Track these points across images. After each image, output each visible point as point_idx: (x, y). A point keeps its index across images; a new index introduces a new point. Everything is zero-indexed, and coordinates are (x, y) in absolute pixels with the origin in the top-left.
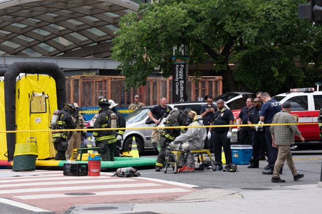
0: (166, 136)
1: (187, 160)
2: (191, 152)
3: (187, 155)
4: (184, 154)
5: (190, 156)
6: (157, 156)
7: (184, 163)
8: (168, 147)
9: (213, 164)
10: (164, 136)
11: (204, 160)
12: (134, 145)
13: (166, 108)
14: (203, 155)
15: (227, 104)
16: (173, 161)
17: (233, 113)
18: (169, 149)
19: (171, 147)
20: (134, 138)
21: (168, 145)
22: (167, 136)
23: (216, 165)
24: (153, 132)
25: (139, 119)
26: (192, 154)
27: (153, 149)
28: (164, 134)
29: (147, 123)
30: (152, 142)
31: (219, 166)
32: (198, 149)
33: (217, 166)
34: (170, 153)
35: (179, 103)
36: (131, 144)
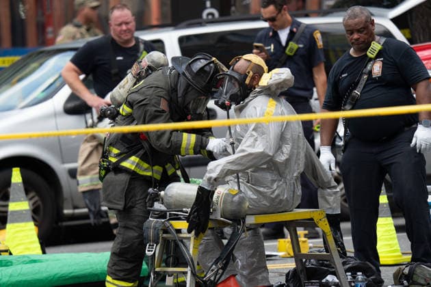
0: (126, 164)
1: (236, 254)
2: (250, 220)
3: (234, 235)
4: (222, 233)
5: (245, 236)
6: (110, 245)
7: (224, 268)
8: (158, 206)
9: (340, 269)
10: (117, 169)
11: (304, 250)
12: (19, 205)
13: (136, 48)
14: (301, 232)
15: (396, 20)
16: (180, 260)
17: (420, 54)
18: (162, 215)
19: (168, 206)
20: (16, 176)
21: (156, 198)
22: (130, 163)
23: (353, 270)
24: (86, 148)
25: (38, 93)
26: (254, 228)
27: (85, 217)
28: (114, 160)
29: (69, 111)
30: (81, 189)
31: (366, 272)
32: (278, 206)
33: (360, 276)
34: (166, 231)
35: (200, 24)
36: (6, 198)
